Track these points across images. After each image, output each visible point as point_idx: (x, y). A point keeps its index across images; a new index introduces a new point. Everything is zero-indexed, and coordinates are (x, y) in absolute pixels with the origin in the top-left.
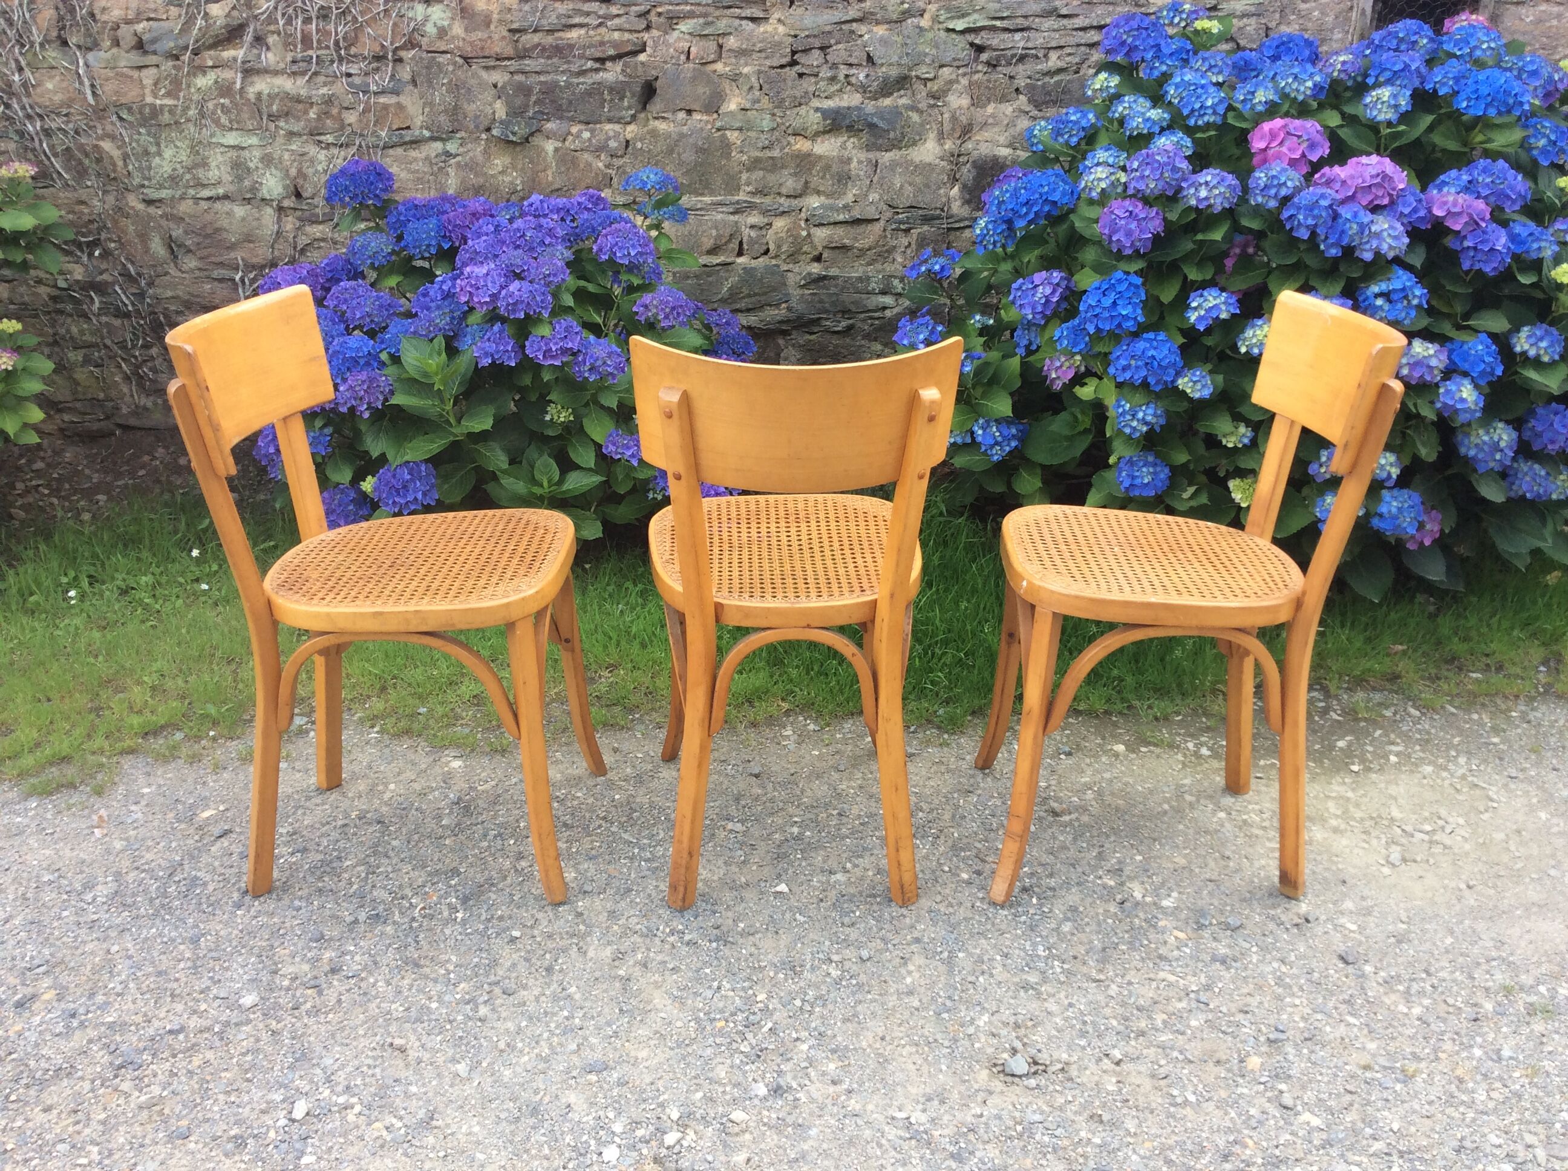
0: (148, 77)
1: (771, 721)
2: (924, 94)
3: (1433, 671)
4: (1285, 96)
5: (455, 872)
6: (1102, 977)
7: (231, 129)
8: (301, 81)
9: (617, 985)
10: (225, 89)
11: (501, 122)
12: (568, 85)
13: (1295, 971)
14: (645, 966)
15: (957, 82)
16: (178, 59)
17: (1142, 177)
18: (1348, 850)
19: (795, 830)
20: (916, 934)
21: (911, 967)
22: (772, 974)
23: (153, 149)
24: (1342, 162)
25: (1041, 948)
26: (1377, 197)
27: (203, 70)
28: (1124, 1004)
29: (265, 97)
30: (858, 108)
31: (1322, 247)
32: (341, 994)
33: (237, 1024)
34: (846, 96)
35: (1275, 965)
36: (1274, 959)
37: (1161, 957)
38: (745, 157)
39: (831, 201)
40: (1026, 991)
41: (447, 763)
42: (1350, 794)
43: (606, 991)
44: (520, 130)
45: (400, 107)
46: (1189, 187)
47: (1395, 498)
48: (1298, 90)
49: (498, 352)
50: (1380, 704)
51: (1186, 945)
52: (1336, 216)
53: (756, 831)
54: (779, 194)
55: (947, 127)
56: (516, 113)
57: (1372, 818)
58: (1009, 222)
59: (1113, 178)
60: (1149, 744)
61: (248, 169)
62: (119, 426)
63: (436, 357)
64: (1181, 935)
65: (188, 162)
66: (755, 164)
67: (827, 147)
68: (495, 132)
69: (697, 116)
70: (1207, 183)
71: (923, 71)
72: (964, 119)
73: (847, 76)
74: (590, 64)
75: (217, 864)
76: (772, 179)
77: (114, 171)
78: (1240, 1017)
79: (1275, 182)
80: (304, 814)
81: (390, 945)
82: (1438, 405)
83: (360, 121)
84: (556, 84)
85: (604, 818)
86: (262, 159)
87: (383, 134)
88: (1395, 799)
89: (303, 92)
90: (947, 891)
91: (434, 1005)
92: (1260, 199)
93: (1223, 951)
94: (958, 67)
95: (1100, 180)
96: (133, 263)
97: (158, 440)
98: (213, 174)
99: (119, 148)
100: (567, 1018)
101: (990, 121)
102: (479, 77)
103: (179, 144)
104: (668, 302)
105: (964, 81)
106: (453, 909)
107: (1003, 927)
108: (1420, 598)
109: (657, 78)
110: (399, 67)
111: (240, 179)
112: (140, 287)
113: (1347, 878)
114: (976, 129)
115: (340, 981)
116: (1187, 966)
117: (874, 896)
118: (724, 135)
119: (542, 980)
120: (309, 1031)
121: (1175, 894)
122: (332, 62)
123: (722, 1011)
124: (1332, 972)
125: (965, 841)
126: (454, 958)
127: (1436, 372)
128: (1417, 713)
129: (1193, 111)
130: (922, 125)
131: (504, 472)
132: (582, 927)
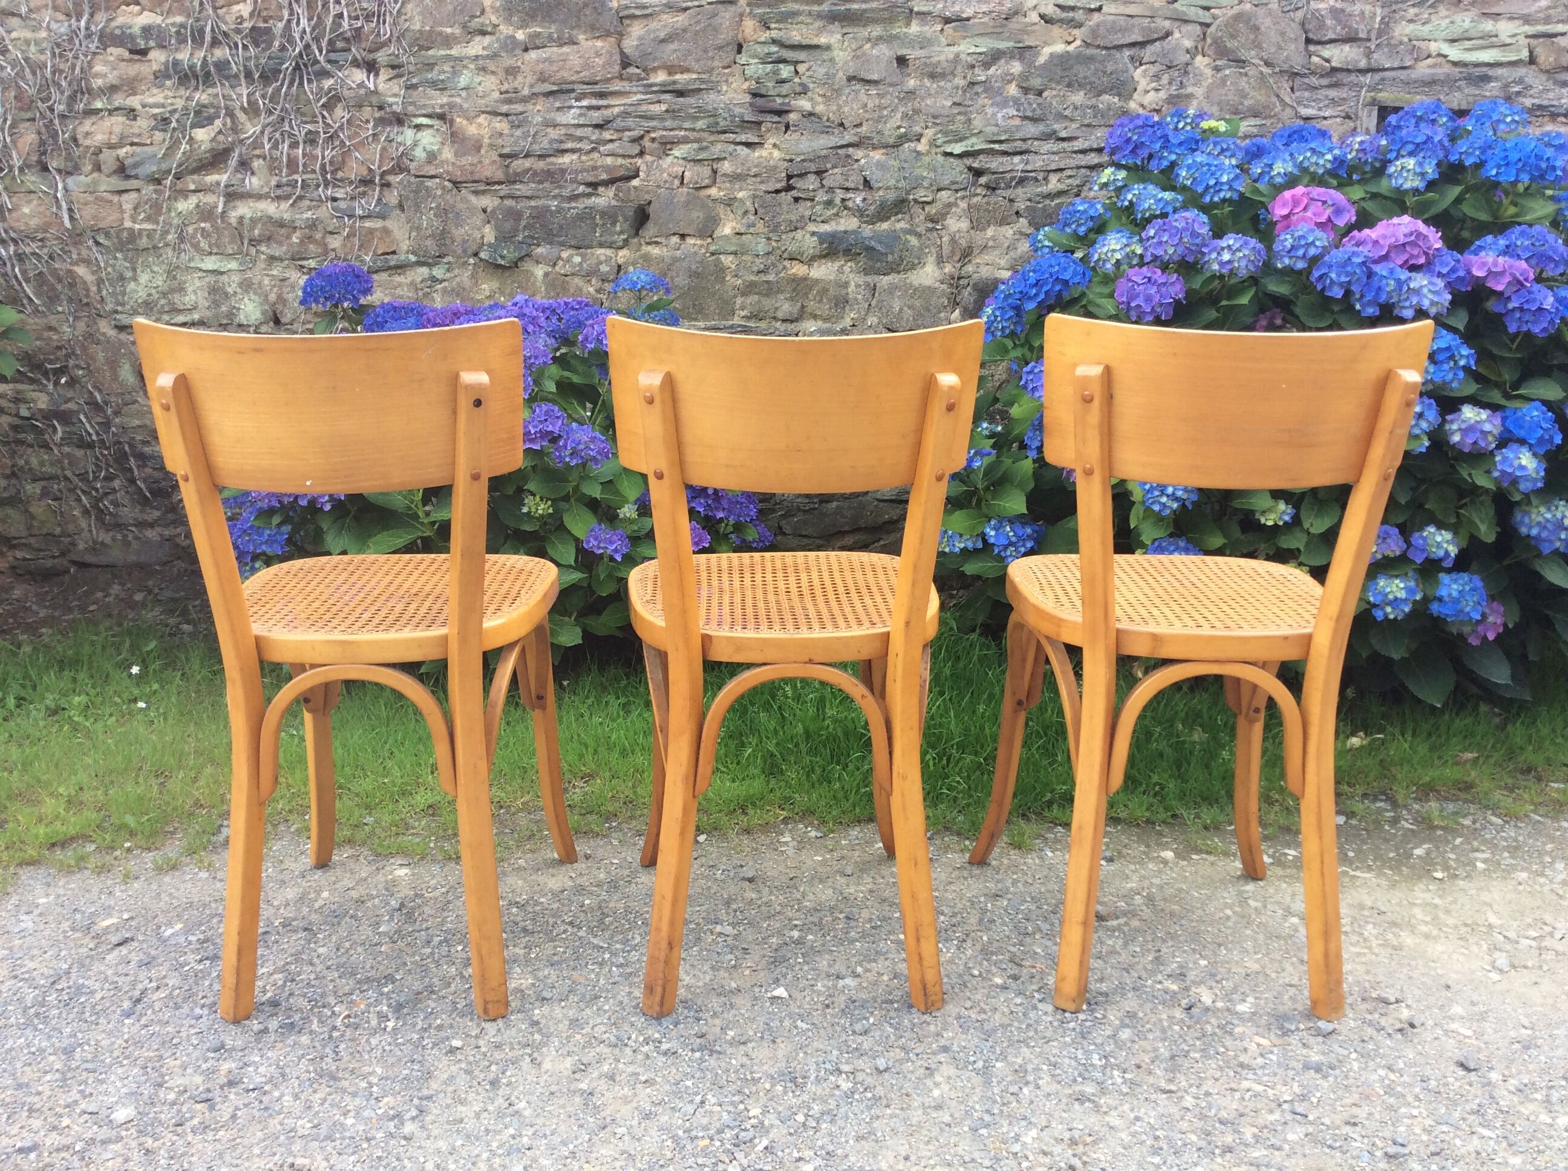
0: (128, 201)
1: (766, 827)
2: (922, 217)
3: (1510, 781)
4: (1305, 170)
5: (390, 979)
6: (1173, 1088)
7: (211, 253)
8: (285, 205)
9: (578, 1099)
10: (206, 213)
11: (490, 245)
12: (559, 210)
13: (1405, 1078)
14: (612, 1078)
15: (956, 205)
16: (159, 183)
17: (1160, 243)
18: (1445, 956)
19: (796, 934)
20: (943, 1042)
21: (938, 1078)
22: (768, 1086)
23: (129, 274)
24: (1371, 225)
25: (1096, 1056)
26: (1412, 256)
27: (185, 194)
28: (1202, 1117)
29: (246, 221)
30: (854, 232)
31: (1358, 307)
32: (237, 1109)
33: (104, 1142)
34: (842, 221)
35: (1382, 1072)
36: (1379, 1066)
37: (1242, 1065)
38: (740, 281)
39: (827, 325)
40: (1082, 1104)
41: (391, 873)
42: (1437, 901)
43: (563, 1107)
44: (509, 253)
45: (386, 231)
46: (1210, 253)
47: (1455, 581)
48: (1317, 164)
50: (1456, 813)
51: (1272, 1052)
52: (1370, 274)
53: (749, 935)
54: (775, 318)
55: (946, 250)
56: (505, 237)
58: (1018, 309)
59: (1128, 249)
60: (1201, 852)
61: (226, 294)
62: (74, 563)
64: (1264, 1042)
65: (165, 288)
66: (749, 289)
67: (823, 271)
68: (483, 255)
69: (690, 241)
70: (1229, 247)
71: (921, 194)
72: (963, 243)
73: (843, 200)
74: (582, 188)
75: (110, 972)
76: (767, 303)
77: (87, 296)
78: (1348, 1129)
79: (1303, 242)
80: (220, 922)
81: (303, 1056)
82: (1496, 474)
83: (344, 246)
84: (547, 209)
85: (571, 923)
86: (240, 285)
87: (368, 259)
88: (1491, 906)
89: (287, 216)
90: (979, 997)
91: (350, 1121)
92: (1287, 261)
93: (1315, 1058)
94: (957, 191)
95: (1114, 251)
96: (100, 391)
97: (115, 576)
98: (189, 299)
99: (93, 273)
100: (513, 1137)
101: (991, 243)
102: (467, 201)
103: (156, 269)
105: (963, 205)
106: (383, 1017)
108: (1483, 708)
109: (650, 203)
110: (386, 192)
111: (216, 304)
112: (106, 417)
113: (1450, 983)
114: (976, 251)
115: (236, 1094)
116: (1275, 1074)
117: (892, 1002)
118: (718, 259)
119: (484, 1094)
120: (193, 1151)
121: (1250, 999)
122: (318, 186)
123: (705, 1128)
124: (1451, 1080)
125: (996, 945)
126: (379, 1071)
127: (1490, 438)
128: (1499, 821)
129: (1208, 187)
130: (921, 249)
132: (537, 1037)
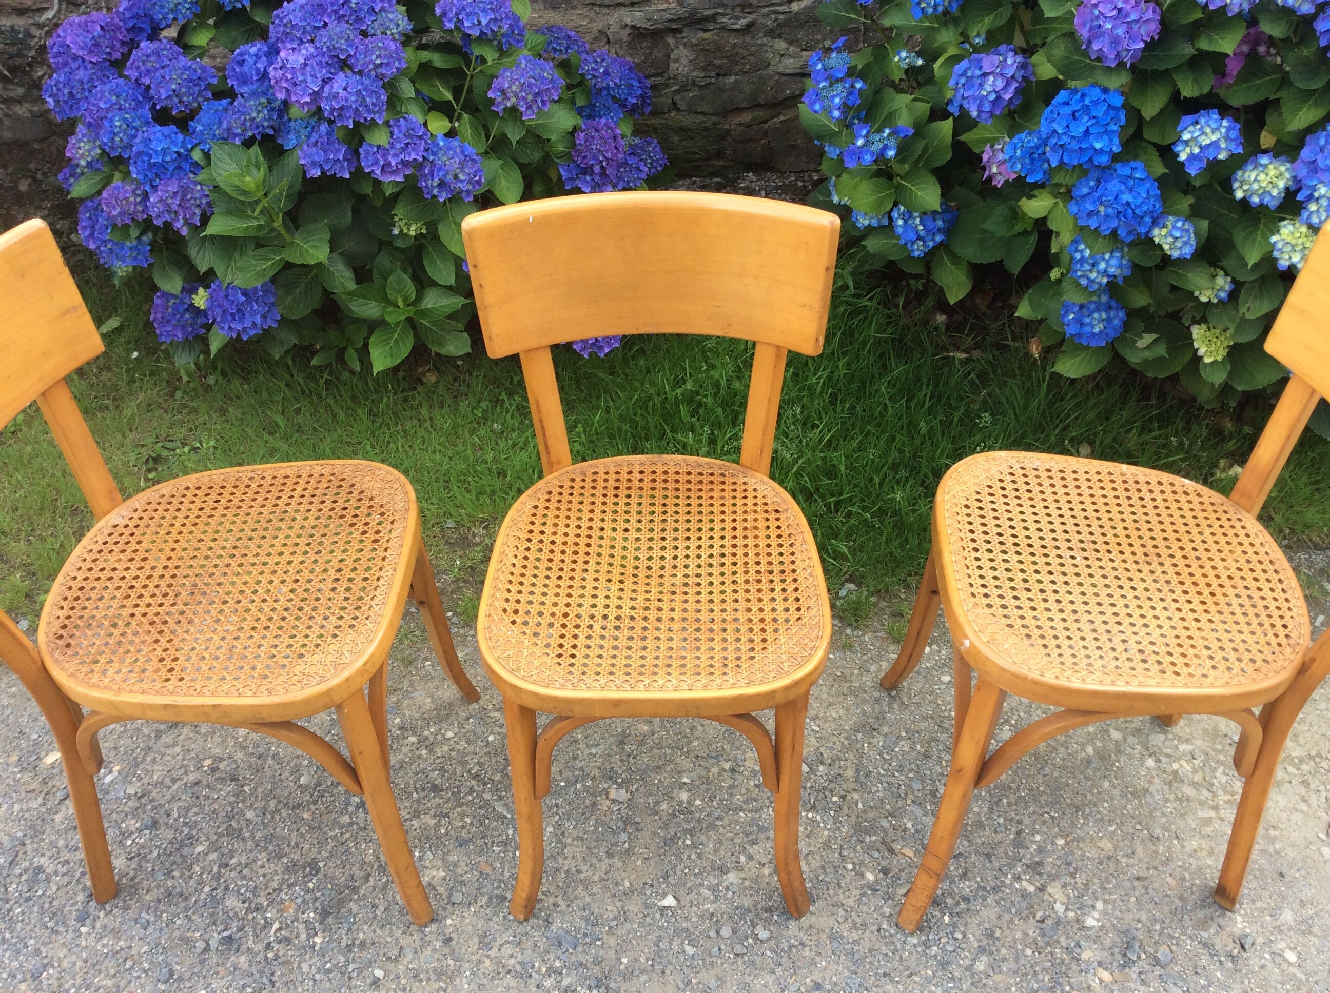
5: (314, 867)
49: (327, 161)
50: (1322, 572)
53: (641, 799)
57: (1311, 758)
63: (254, 171)
64: (1107, 976)
80: (154, 761)
85: (477, 776)
90: (851, 902)
104: (530, 86)
106: (311, 929)
107: (912, 963)
121: (1100, 905)
125: (870, 815)
131: (351, 294)
132: (450, 961)
